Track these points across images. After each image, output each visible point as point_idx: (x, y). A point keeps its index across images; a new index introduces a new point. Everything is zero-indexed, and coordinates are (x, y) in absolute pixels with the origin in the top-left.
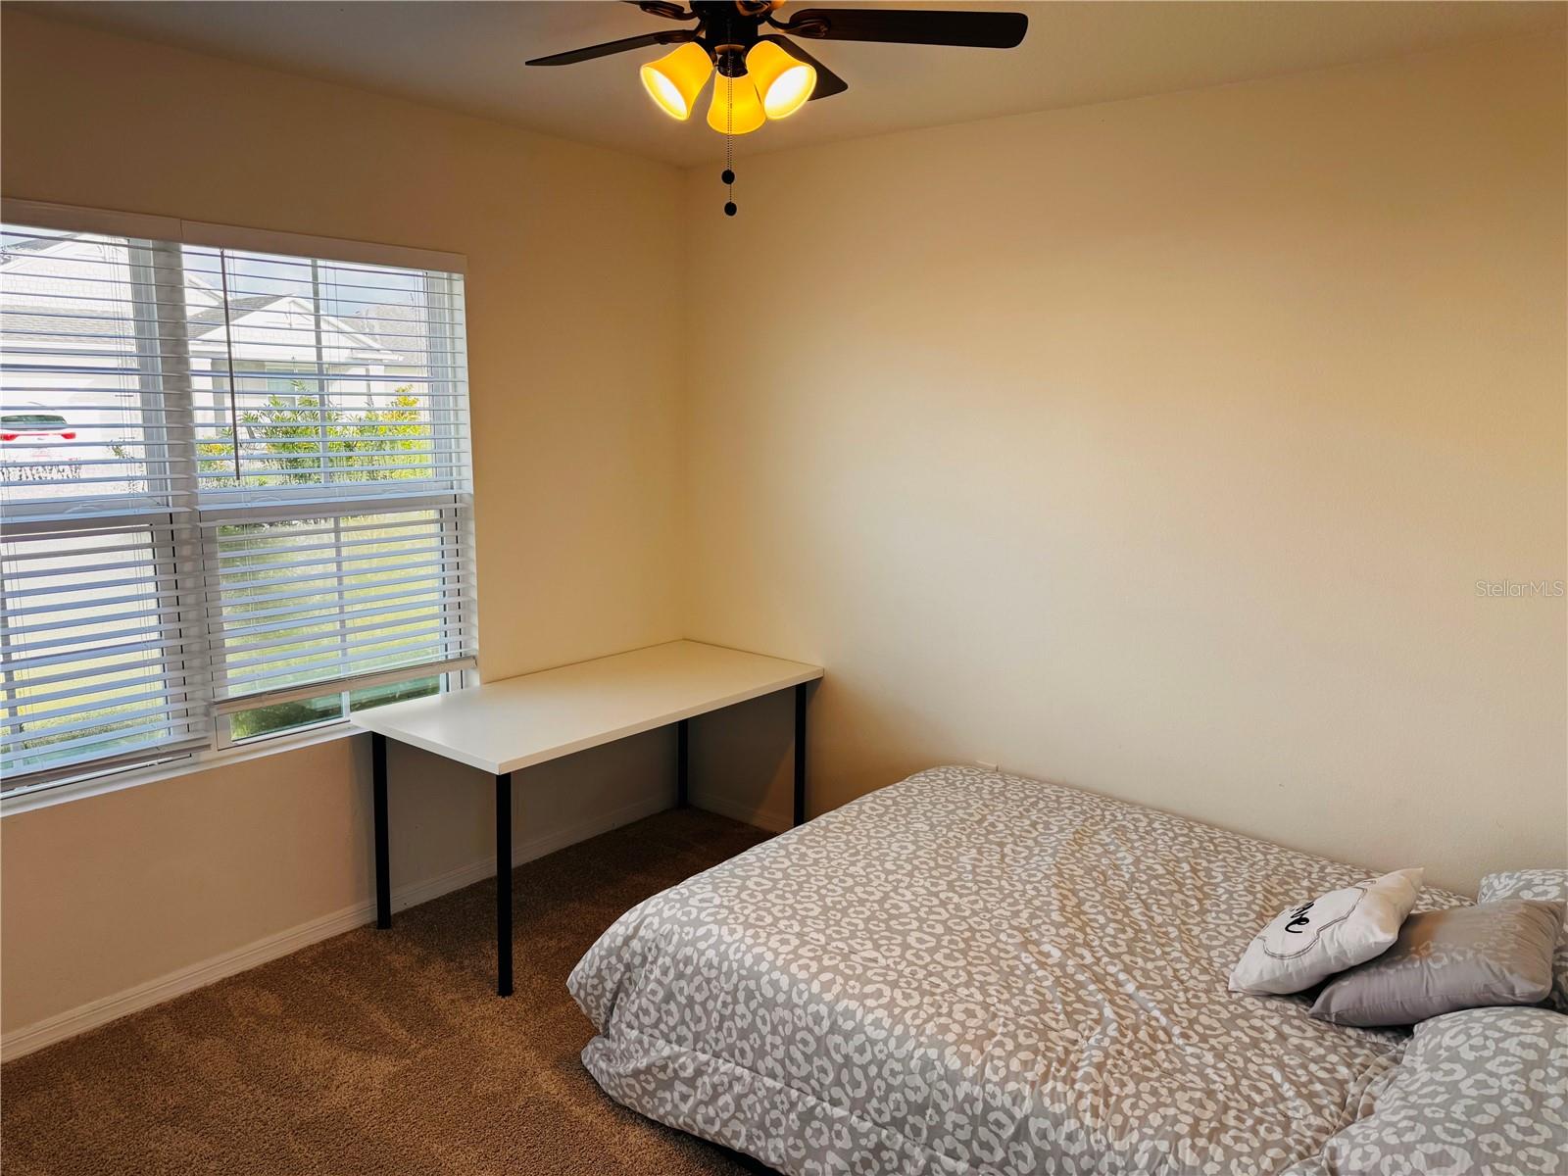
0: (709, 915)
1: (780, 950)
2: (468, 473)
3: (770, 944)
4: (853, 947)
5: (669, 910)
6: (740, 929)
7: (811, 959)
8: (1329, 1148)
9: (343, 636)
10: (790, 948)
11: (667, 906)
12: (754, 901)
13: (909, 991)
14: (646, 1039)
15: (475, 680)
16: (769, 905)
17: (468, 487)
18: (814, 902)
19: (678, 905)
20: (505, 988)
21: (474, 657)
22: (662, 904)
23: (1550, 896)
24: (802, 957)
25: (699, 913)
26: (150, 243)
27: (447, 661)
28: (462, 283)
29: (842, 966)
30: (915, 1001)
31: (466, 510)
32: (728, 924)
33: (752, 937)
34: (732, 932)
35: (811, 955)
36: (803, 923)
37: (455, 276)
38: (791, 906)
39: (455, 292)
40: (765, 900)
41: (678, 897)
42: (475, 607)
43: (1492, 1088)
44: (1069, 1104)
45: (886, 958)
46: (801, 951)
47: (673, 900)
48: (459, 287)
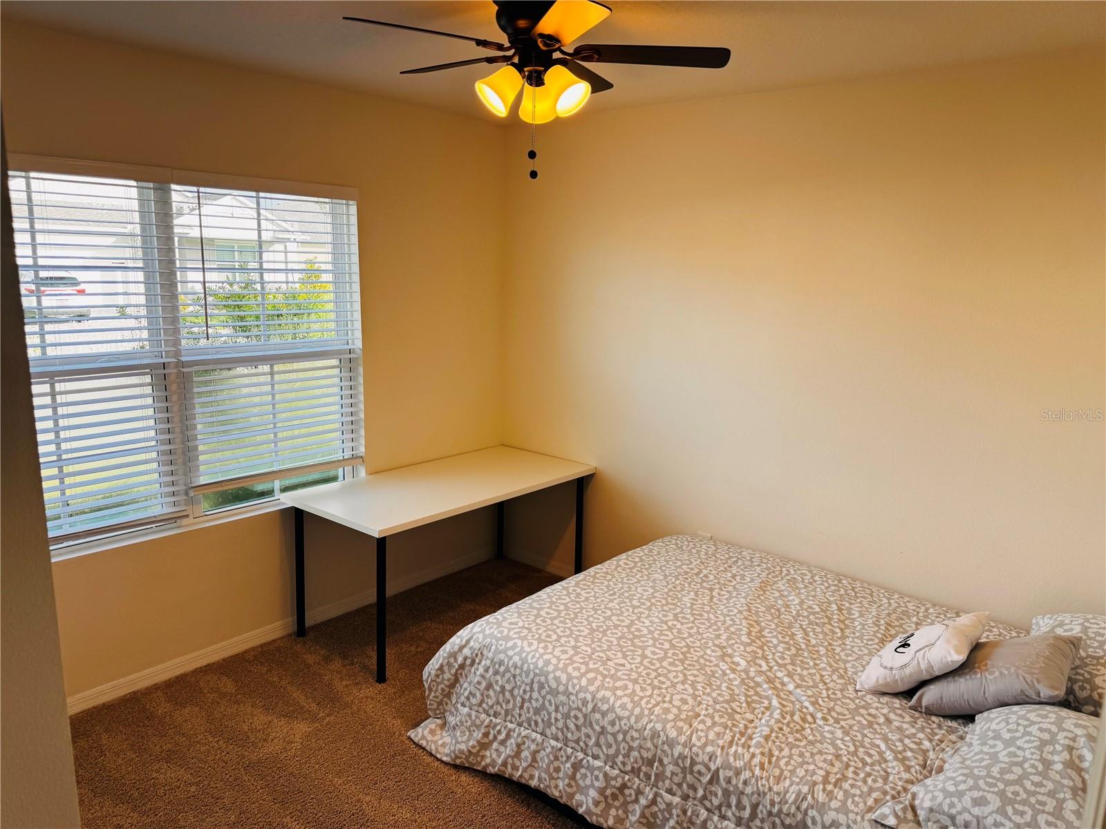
0: (515, 633)
1: (561, 657)
2: (358, 334)
3: (554, 653)
4: (609, 656)
5: (490, 629)
6: (535, 643)
7: (582, 663)
8: (912, 793)
9: (276, 443)
10: (568, 656)
11: (488, 627)
12: (544, 624)
13: (644, 686)
14: (474, 714)
15: (362, 472)
16: (555, 627)
17: (358, 344)
18: (584, 626)
19: (495, 626)
20: (381, 678)
21: (362, 457)
22: (485, 625)
23: (1074, 632)
24: (575, 662)
25: (509, 632)
26: (151, 185)
27: (344, 460)
28: (355, 207)
29: (601, 669)
30: (648, 693)
31: (357, 359)
32: (527, 639)
33: (543, 648)
34: (530, 645)
35: (582, 661)
36: (576, 640)
37: (351, 202)
38: (569, 628)
39: (351, 213)
40: (552, 624)
41: (495, 621)
42: (362, 424)
43: (1019, 757)
44: (745, 761)
45: (631, 664)
46: (574, 658)
47: (492, 623)
48: (353, 209)
